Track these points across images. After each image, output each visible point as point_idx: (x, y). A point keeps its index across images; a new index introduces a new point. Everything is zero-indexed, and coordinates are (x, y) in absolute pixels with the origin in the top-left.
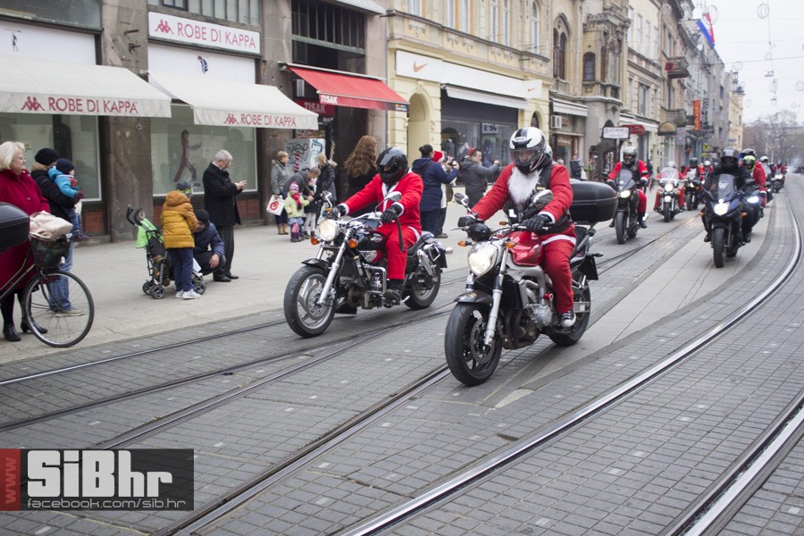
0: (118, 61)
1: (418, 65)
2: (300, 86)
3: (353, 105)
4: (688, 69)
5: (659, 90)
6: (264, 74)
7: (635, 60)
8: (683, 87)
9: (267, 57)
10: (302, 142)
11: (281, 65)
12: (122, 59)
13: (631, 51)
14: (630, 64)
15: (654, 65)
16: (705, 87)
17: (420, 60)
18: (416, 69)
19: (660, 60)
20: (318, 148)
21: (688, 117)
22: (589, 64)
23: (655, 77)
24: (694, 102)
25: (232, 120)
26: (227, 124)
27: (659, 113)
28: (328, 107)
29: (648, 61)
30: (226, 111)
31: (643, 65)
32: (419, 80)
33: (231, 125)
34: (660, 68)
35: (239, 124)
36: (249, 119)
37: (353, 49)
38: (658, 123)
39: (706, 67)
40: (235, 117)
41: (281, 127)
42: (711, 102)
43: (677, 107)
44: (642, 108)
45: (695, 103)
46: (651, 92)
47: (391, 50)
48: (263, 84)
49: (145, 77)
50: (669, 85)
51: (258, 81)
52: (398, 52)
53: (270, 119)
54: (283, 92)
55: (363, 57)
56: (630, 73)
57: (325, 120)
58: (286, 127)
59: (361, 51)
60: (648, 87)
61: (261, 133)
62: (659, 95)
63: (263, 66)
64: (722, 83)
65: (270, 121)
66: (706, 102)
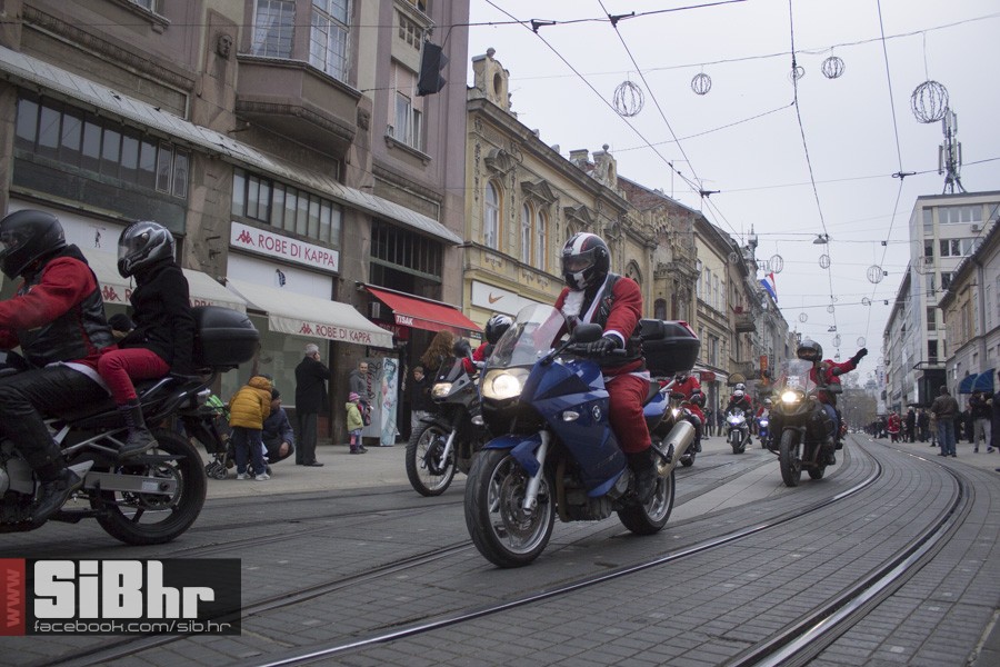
0: (197, 266)
1: (493, 297)
2: (376, 307)
3: (428, 328)
4: (755, 323)
5: (728, 342)
6: (341, 293)
7: (704, 311)
8: (749, 340)
9: (345, 276)
10: (375, 361)
11: (358, 285)
12: (202, 265)
13: (700, 302)
14: (700, 314)
15: (722, 317)
16: (770, 344)
17: (496, 293)
18: (492, 301)
19: (727, 312)
20: (390, 368)
21: (756, 371)
22: (660, 310)
23: (723, 329)
24: (761, 357)
25: (307, 329)
26: (302, 334)
27: (728, 364)
28: (404, 327)
29: (716, 313)
30: (301, 320)
31: (712, 316)
32: (493, 311)
33: (306, 334)
34: (728, 321)
35: (314, 333)
36: (324, 332)
37: (430, 276)
38: (727, 374)
39: (771, 326)
40: (311, 327)
41: (356, 342)
42: (777, 359)
43: (745, 360)
44: (712, 358)
45: (762, 359)
46: (721, 343)
47: (467, 280)
48: (339, 301)
49: (223, 283)
50: (737, 339)
51: (335, 298)
52: (475, 283)
53: (345, 332)
54: (359, 311)
55: (440, 285)
56: (700, 323)
57: (399, 343)
58: (361, 342)
59: (437, 278)
60: (717, 339)
61: (334, 346)
62: (727, 347)
63: (340, 284)
64: (787, 342)
65: (345, 335)
66: (773, 357)
